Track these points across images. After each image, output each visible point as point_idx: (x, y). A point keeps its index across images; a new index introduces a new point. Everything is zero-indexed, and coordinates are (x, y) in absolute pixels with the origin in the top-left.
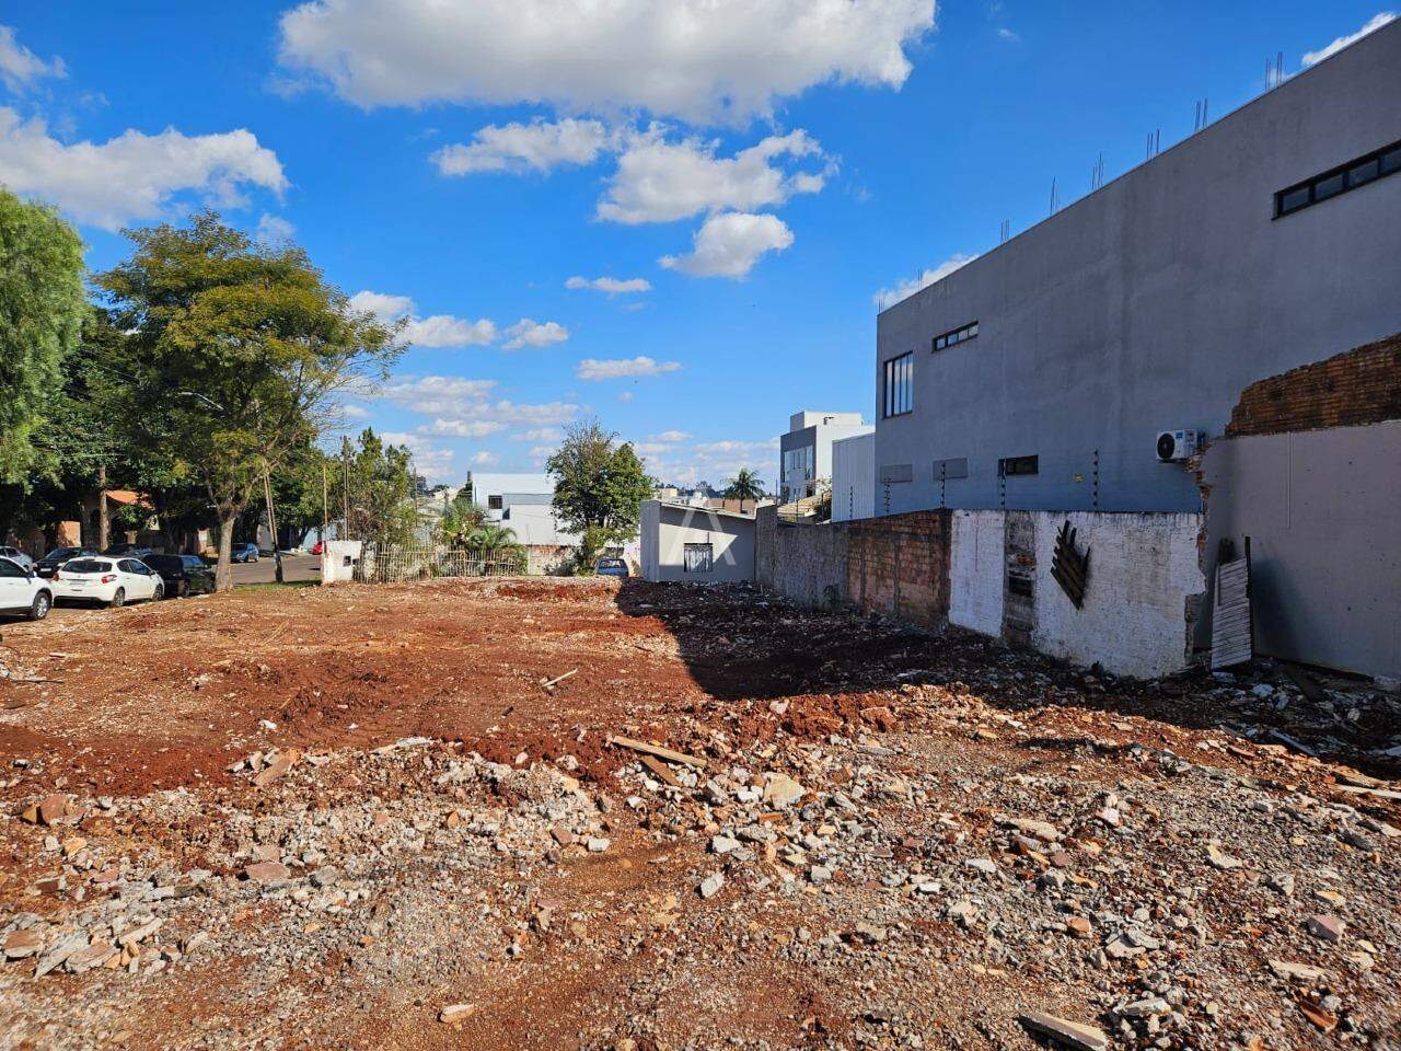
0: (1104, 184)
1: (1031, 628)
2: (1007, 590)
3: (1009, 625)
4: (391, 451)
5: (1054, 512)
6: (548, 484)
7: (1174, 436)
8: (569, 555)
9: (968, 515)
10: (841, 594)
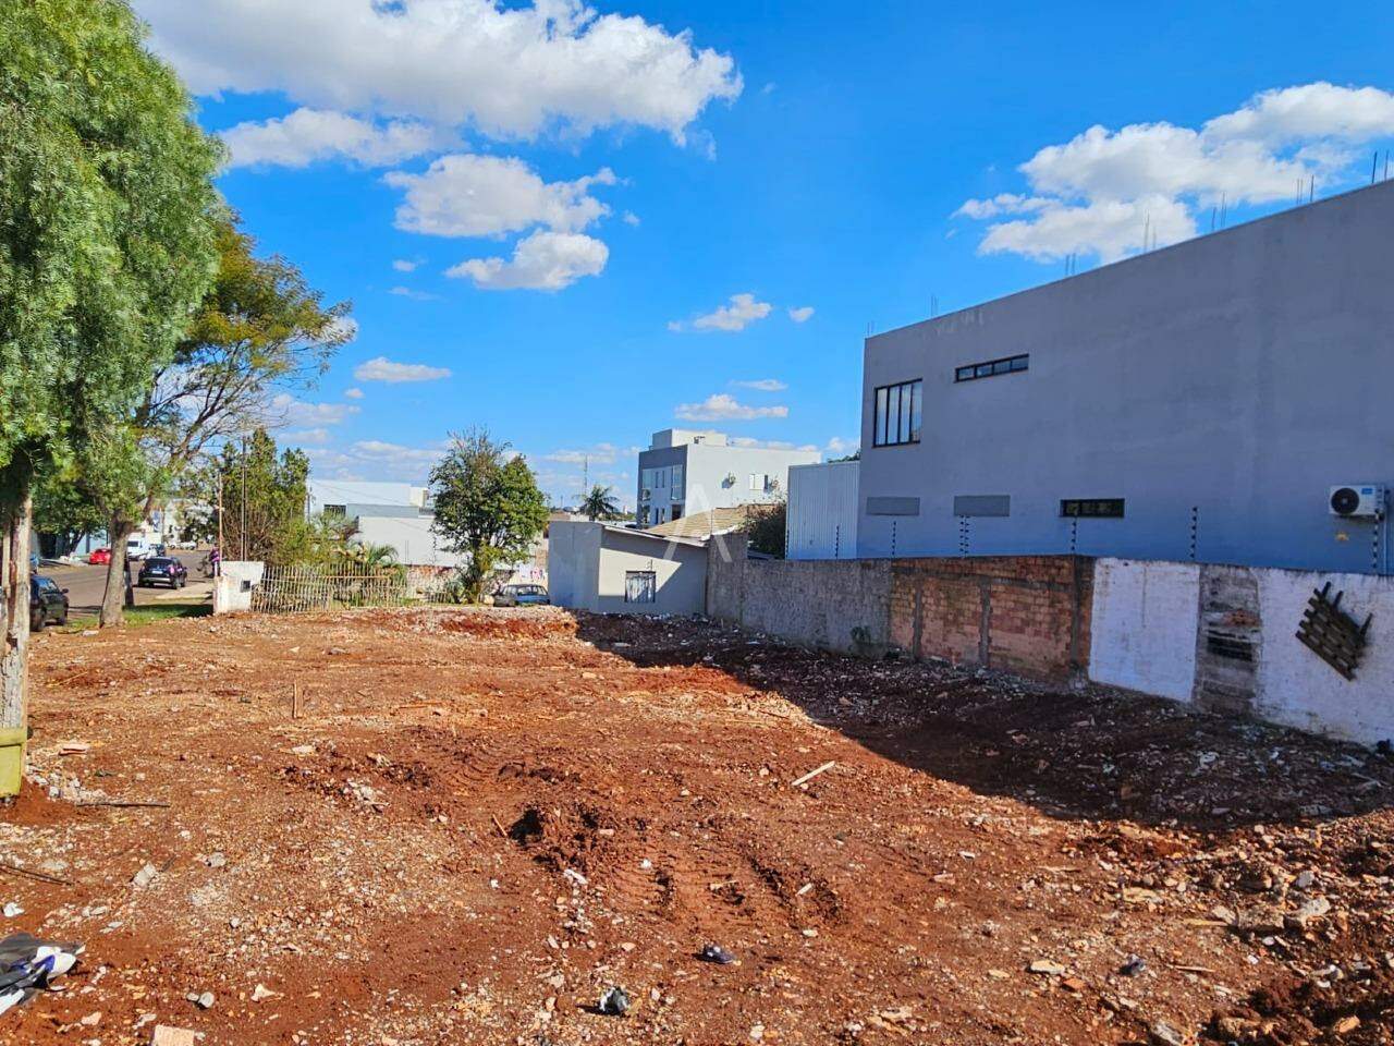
0: (1226, 226)
1: (1251, 695)
2: (1204, 652)
3: (1208, 689)
4: (288, 455)
5: (1299, 569)
7: (1358, 490)
8: (453, 577)
9: (1126, 565)
10: (876, 637)
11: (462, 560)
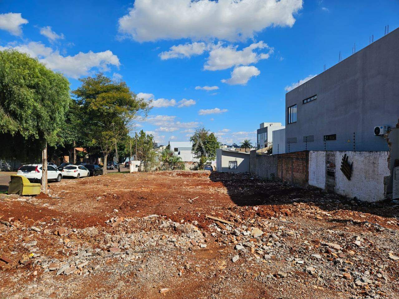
0: (356, 52)
1: (334, 186)
2: (327, 175)
3: (328, 185)
4: (148, 136)
5: (341, 151)
6: (190, 145)
7: (380, 127)
8: (196, 165)
9: (314, 152)
10: (275, 176)
11: (198, 160)
